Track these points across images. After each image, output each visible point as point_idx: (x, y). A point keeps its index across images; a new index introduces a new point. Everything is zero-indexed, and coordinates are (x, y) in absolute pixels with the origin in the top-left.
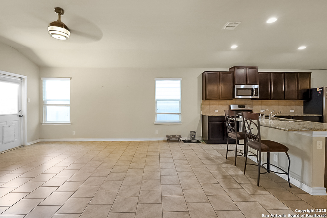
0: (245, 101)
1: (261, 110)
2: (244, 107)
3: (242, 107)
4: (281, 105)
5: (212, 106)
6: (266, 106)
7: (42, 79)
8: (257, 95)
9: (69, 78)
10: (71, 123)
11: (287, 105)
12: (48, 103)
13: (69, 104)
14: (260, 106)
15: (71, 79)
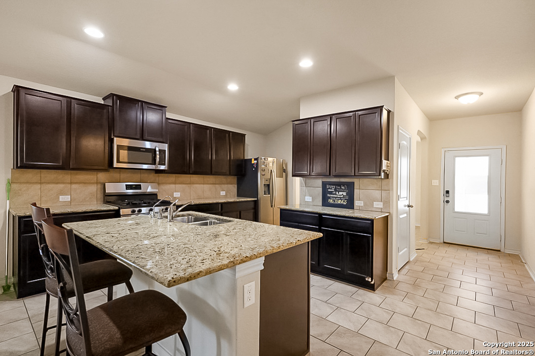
0: (142, 175)
1: (174, 193)
2: (139, 187)
3: (135, 189)
4: (208, 184)
8: (165, 164)
11: (216, 184)
14: (173, 186)
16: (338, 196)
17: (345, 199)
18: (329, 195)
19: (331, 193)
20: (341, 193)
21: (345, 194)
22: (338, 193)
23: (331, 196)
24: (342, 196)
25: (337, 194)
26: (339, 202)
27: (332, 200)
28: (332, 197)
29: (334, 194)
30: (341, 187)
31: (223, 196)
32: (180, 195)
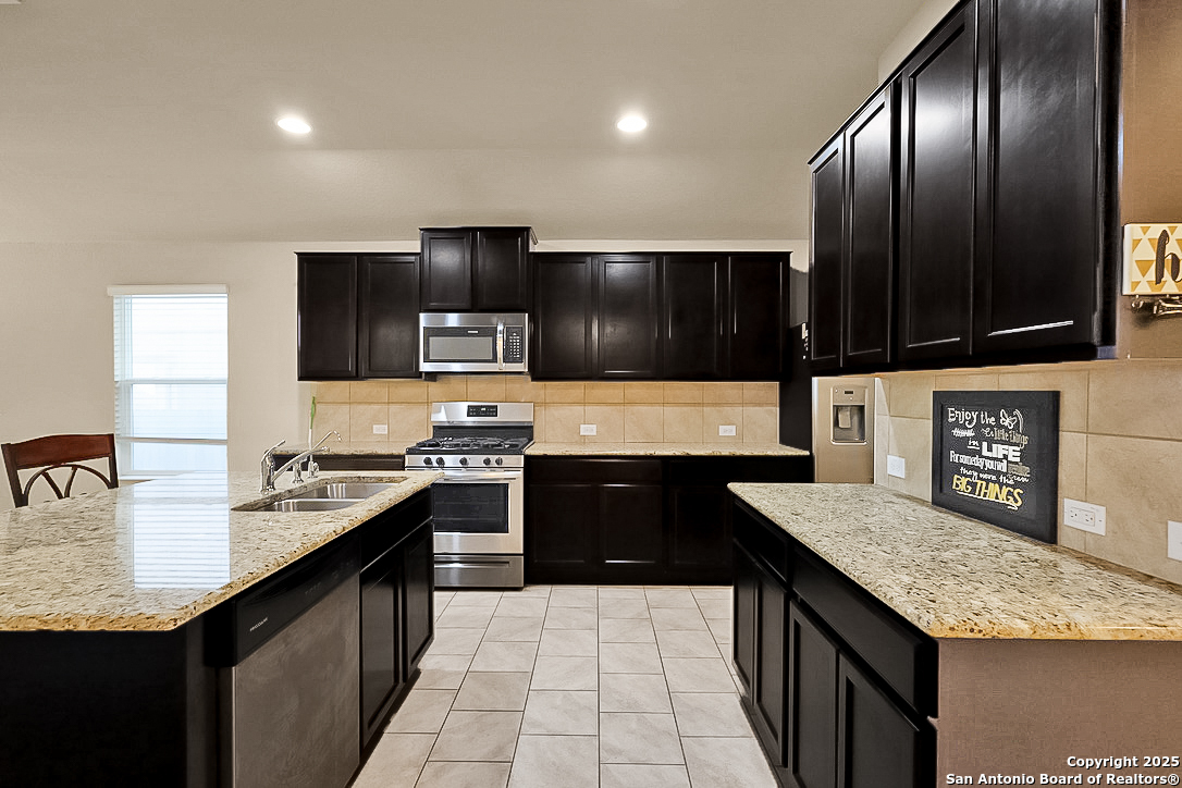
1: (582, 426)
2: (492, 411)
3: (485, 414)
4: (677, 404)
5: (363, 407)
6: (605, 408)
8: (520, 360)
11: (703, 404)
14: (579, 409)
16: (990, 465)
17: (1017, 485)
18: (954, 456)
19: (962, 446)
20: (999, 450)
21: (1013, 453)
22: (990, 449)
23: (965, 459)
24: (1002, 467)
25: (985, 452)
26: (993, 493)
27: (964, 480)
28: (968, 467)
29: (973, 453)
30: (998, 419)
31: (728, 440)
32: (595, 430)
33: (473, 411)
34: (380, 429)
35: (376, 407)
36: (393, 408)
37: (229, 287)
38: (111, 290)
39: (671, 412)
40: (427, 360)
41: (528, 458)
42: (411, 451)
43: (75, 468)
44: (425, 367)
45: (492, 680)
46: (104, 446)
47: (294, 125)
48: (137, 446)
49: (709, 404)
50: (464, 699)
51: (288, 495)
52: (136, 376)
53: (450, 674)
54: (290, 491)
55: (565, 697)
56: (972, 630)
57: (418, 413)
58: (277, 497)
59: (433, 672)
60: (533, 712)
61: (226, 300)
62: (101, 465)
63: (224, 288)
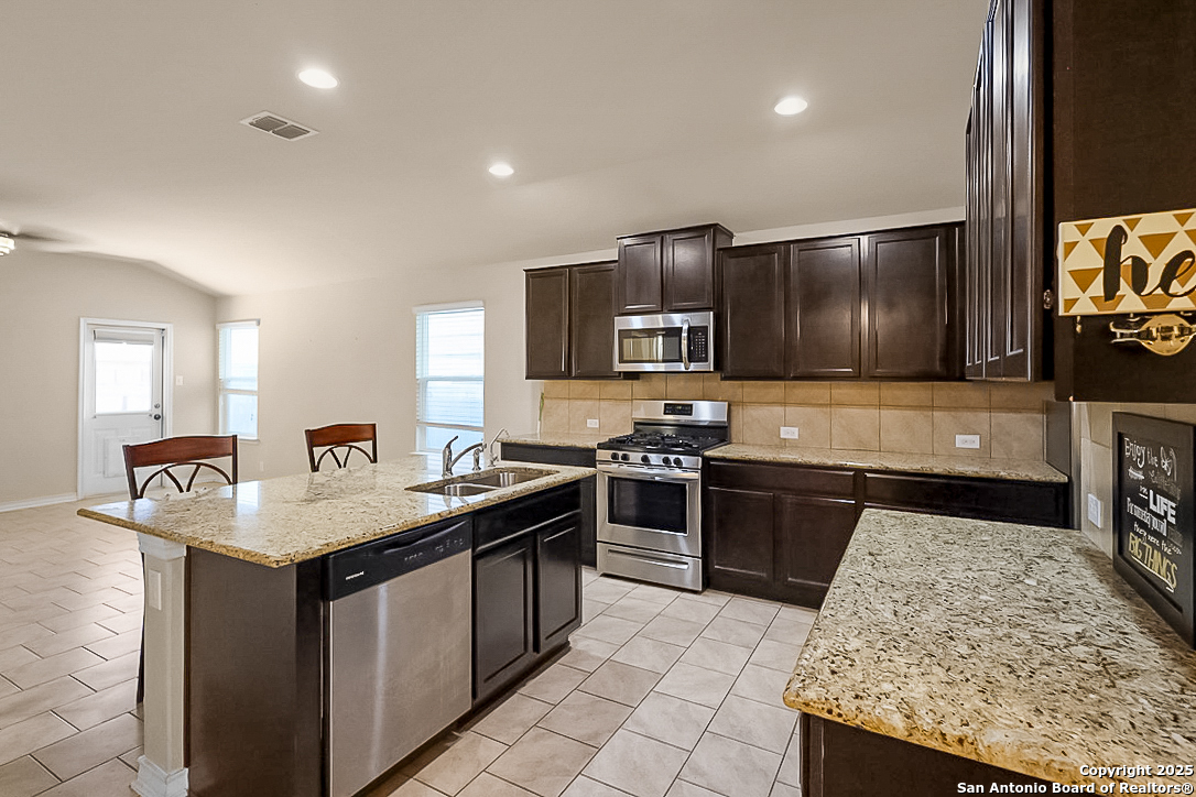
0: (707, 384)
2: (687, 409)
3: (683, 413)
4: (897, 407)
5: (579, 403)
6: (809, 410)
7: (218, 326)
8: (706, 360)
9: (255, 322)
10: (258, 440)
11: (932, 408)
12: (232, 385)
13: (256, 389)
14: (779, 410)
15: (259, 323)
31: (971, 455)
32: (797, 433)
33: (670, 409)
34: (593, 423)
35: (589, 402)
36: (602, 402)
37: (485, 302)
38: (415, 309)
39: (888, 415)
40: (622, 361)
41: (706, 460)
42: (601, 446)
43: (351, 447)
44: (619, 367)
45: (625, 673)
46: (369, 432)
47: (501, 169)
48: (429, 429)
49: (940, 408)
50: (592, 684)
51: (460, 480)
52: (432, 373)
53: (593, 657)
54: (462, 477)
55: (681, 706)
56: (830, 712)
57: (624, 409)
58: (452, 481)
59: (580, 652)
60: (643, 712)
61: (483, 312)
62: (367, 446)
63: (481, 303)
